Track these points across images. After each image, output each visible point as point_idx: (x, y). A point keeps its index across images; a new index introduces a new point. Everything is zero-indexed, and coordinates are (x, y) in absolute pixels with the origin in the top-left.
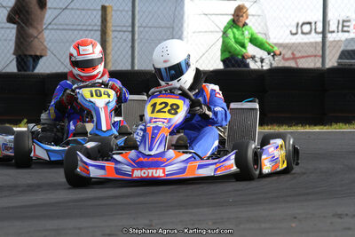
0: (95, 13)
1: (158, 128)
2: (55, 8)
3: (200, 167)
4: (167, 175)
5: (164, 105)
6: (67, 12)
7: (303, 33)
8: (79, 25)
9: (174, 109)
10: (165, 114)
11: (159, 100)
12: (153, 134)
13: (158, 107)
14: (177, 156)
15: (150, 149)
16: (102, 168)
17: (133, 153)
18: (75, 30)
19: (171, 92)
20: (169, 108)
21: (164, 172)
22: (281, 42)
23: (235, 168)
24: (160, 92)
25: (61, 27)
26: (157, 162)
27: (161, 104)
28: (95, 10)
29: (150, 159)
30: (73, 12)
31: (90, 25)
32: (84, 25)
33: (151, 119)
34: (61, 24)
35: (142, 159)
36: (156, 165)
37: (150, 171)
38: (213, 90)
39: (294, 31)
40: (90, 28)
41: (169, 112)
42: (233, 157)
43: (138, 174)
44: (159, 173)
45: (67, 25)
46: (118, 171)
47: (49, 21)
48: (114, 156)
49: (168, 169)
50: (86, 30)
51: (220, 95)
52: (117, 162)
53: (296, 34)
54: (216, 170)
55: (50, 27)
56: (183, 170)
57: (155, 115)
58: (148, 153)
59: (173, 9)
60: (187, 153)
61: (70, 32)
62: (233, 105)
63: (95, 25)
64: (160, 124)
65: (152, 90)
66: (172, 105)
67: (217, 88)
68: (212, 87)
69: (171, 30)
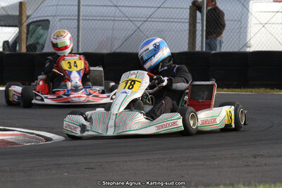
2: (151, 7)
6: (160, 9)
8: (171, 18)
18: (169, 22)
25: (157, 20)
28: (185, 8)
30: (164, 9)
32: (175, 18)
34: (157, 18)
40: (183, 20)
69: (239, 23)
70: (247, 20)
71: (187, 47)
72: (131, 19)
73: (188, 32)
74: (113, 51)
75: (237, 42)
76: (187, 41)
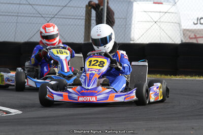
0: (82, 9)
1: (93, 74)
2: (59, 6)
3: (117, 96)
4: (98, 100)
5: (96, 62)
6: (66, 8)
7: (200, 23)
8: (72, 16)
9: (102, 64)
10: (97, 66)
11: (93, 59)
12: (90, 77)
13: (93, 63)
14: (103, 90)
15: (88, 86)
16: (61, 95)
17: (78, 88)
18: (70, 18)
19: (100, 55)
20: (99, 63)
21: (96, 99)
22: (188, 28)
23: (135, 97)
24: (94, 54)
25: (62, 17)
26: (92, 93)
27: (94, 61)
28: (82, 7)
29: (88, 91)
30: (69, 8)
31: (79, 16)
32: (76, 16)
33: (89, 69)
34: (62, 15)
35: (84, 91)
36: (92, 95)
37: (88, 98)
38: (122, 54)
39: (196, 22)
40: (79, 18)
41: (99, 65)
42: (135, 91)
43: (81, 99)
44: (93, 99)
45: (66, 15)
46: (70, 97)
47: (56, 13)
48: (68, 89)
49: (98, 97)
50: (74, 18)
51: (127, 57)
52: (70, 92)
53: (197, 24)
54: (125, 98)
55: (56, 16)
56: (107, 98)
57: (91, 67)
58: (87, 88)
59: (127, 8)
60: (109, 88)
61: (68, 20)
62: (133, 63)
63: (82, 16)
64: (94, 72)
65: (90, 53)
66: (100, 62)
67: (124, 53)
68: (122, 52)
69: (125, 20)
70: (131, 17)
71: (83, 39)
72: (44, 16)
73: (84, 27)
74: (26, 40)
75: (123, 35)
76: (83, 34)
